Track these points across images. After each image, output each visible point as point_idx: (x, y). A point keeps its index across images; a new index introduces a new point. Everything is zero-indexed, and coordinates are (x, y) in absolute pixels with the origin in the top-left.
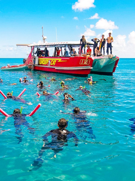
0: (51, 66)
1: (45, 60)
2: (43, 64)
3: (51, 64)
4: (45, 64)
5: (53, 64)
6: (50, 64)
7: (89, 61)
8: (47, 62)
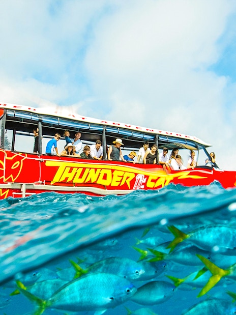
1: (113, 170)
5: (158, 183)
6: (145, 184)
8: (128, 178)
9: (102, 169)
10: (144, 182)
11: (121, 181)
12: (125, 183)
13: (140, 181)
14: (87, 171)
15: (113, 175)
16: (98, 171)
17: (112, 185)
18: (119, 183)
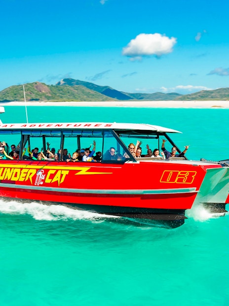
0: (45, 184)
1: (21, 169)
2: (14, 179)
3: (48, 181)
4: (22, 180)
5: (55, 180)
6: (43, 181)
7: (194, 173)
8: (31, 174)
9: (15, 168)
10: (43, 178)
11: (25, 177)
12: (29, 178)
13: (40, 177)
14: (6, 169)
15: (21, 173)
16: (13, 169)
17: (19, 180)
18: (24, 178)
